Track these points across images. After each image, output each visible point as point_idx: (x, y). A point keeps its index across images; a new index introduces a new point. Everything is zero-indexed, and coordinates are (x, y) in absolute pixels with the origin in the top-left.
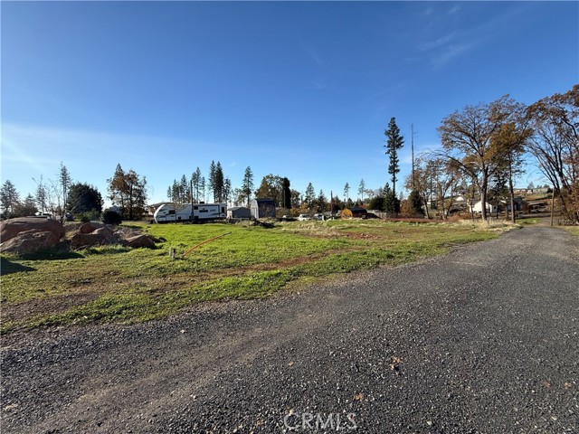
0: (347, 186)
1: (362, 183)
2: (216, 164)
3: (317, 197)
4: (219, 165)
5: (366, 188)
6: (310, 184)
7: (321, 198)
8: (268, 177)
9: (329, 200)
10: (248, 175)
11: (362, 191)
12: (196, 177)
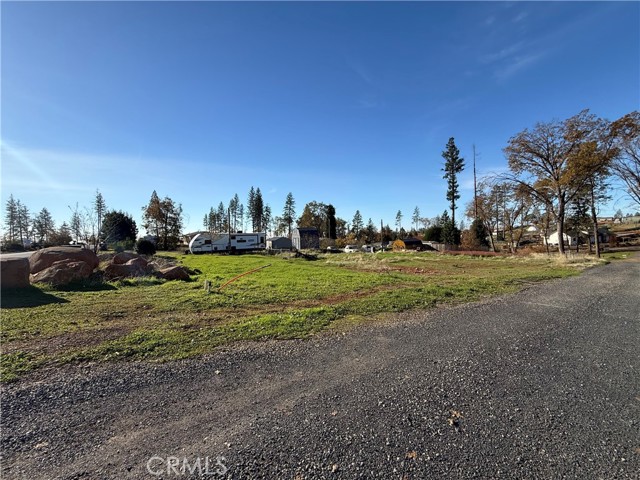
0: (399, 214)
1: (417, 211)
2: (255, 190)
3: (365, 226)
4: (258, 191)
5: (421, 216)
6: (358, 212)
7: (370, 228)
8: (311, 204)
9: (379, 230)
10: (290, 202)
11: (416, 219)
12: (234, 204)
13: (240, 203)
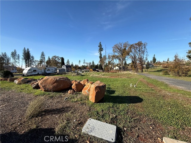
0: (80, 61)
1: (84, 60)
2: (26, 49)
3: (71, 64)
4: (28, 49)
5: (86, 62)
6: (68, 60)
7: (72, 65)
8: (54, 56)
9: (74, 65)
10: (43, 55)
11: (84, 63)
12: (14, 54)
13: (17, 54)
